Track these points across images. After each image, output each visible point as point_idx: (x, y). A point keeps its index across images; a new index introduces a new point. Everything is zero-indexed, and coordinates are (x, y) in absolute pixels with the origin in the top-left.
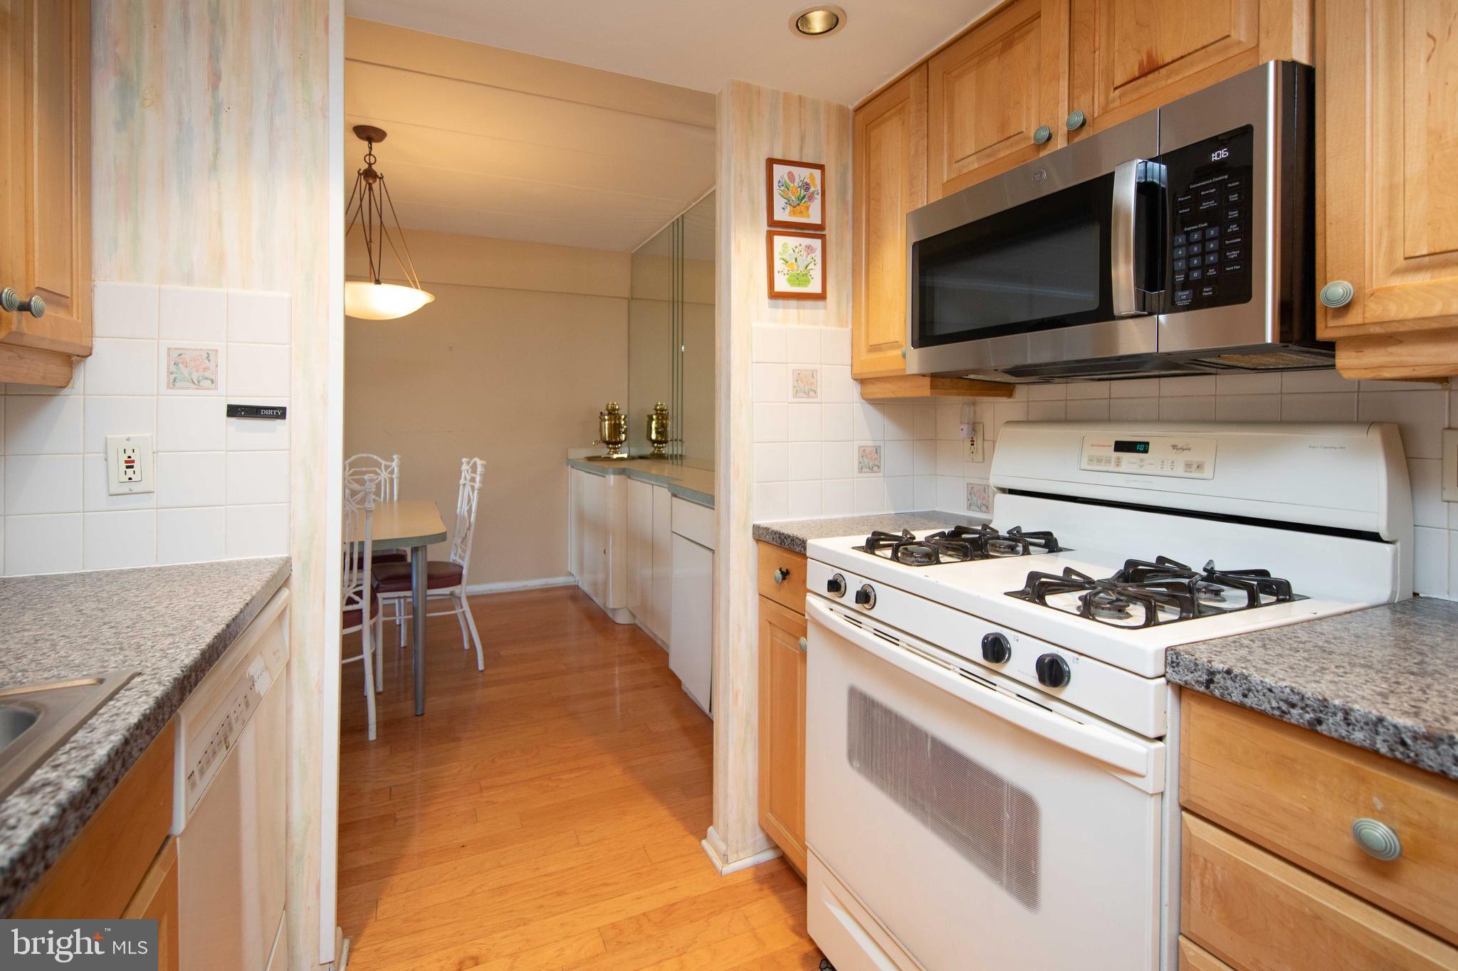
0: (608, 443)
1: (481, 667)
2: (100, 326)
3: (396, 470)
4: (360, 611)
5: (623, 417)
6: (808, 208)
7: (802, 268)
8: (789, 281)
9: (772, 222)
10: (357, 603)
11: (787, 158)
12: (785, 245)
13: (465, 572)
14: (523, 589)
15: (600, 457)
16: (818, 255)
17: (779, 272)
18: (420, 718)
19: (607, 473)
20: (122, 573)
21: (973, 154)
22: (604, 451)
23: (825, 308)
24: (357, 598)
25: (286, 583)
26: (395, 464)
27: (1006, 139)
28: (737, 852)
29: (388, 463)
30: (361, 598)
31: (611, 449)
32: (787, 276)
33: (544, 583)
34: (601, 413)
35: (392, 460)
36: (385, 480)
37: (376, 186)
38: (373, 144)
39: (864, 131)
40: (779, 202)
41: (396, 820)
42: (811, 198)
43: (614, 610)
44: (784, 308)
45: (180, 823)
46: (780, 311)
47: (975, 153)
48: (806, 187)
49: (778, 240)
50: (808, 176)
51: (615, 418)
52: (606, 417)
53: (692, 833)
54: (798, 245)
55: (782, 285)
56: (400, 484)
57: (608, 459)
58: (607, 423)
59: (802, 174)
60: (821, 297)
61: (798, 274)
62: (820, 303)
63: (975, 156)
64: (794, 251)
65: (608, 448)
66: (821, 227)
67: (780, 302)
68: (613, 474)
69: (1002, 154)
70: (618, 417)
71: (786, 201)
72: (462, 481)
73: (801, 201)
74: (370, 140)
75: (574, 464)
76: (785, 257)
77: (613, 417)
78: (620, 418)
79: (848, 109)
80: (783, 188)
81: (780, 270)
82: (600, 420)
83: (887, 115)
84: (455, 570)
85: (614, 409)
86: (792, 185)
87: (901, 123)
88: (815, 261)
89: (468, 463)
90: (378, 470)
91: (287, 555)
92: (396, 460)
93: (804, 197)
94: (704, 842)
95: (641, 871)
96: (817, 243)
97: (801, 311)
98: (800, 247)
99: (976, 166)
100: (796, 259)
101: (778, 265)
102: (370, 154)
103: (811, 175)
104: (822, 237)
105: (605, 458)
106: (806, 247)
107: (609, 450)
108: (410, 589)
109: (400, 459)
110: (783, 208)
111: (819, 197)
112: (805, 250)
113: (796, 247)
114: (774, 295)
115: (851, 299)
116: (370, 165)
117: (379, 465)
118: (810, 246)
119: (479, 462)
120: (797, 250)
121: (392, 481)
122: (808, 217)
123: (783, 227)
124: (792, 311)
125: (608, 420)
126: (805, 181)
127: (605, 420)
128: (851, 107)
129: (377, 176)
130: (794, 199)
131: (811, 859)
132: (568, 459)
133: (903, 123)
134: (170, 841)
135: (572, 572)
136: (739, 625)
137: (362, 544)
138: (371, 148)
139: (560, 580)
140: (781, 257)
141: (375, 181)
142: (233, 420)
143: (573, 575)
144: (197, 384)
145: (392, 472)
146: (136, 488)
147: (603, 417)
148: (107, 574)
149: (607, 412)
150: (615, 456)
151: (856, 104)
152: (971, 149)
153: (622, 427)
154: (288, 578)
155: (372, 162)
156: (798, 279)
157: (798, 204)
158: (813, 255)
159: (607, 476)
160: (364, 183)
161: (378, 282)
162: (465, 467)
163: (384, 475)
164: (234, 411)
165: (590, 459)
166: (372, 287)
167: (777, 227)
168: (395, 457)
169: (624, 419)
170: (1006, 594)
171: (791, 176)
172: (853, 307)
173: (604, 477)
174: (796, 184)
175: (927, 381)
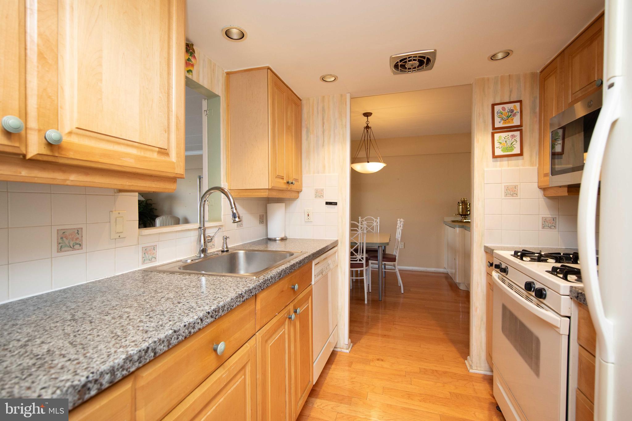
0: (461, 215)
1: (402, 292)
2: (304, 185)
3: (379, 222)
4: (363, 263)
5: (469, 204)
6: (512, 120)
7: (509, 144)
8: (502, 150)
9: (494, 128)
10: (362, 261)
11: (503, 102)
12: (500, 137)
13: (397, 258)
14: (425, 271)
15: (458, 221)
16: (518, 139)
17: (497, 148)
18: (380, 302)
19: (456, 227)
20: (307, 239)
21: (579, 91)
22: (459, 218)
23: (523, 159)
24: (362, 260)
25: (336, 246)
26: (378, 220)
27: (590, 84)
28: (477, 367)
29: (376, 220)
30: (363, 260)
31: (463, 218)
32: (501, 149)
33: (434, 270)
34: (459, 202)
35: (378, 219)
36: (375, 225)
37: (369, 131)
38: (368, 117)
39: (543, 81)
40: (497, 120)
41: (368, 324)
42: (515, 115)
43: (459, 283)
44: (500, 161)
45: (313, 283)
46: (498, 163)
47: (579, 90)
48: (512, 111)
49: (496, 136)
50: (513, 107)
51: (465, 204)
52: (461, 204)
53: (462, 358)
54: (507, 135)
55: (498, 152)
56: (380, 227)
57: (461, 222)
58: (461, 206)
59: (511, 106)
60: (521, 154)
61: (507, 147)
62: (521, 157)
63: (580, 91)
64: (505, 138)
65: (461, 217)
66: (521, 126)
67: (499, 159)
68: (459, 228)
69: (590, 90)
70: (466, 204)
71: (501, 119)
72: (398, 227)
73: (509, 118)
74: (367, 116)
75: (446, 223)
76: (500, 141)
77: (464, 204)
78: (467, 205)
79: (537, 73)
80: (499, 114)
81: (498, 147)
82: (458, 206)
83: (551, 74)
84: (394, 257)
85: (464, 201)
86: (504, 112)
87: (555, 77)
88: (516, 141)
89: (400, 220)
90: (373, 222)
91: (337, 239)
92: (379, 219)
93: (510, 115)
94: (466, 361)
95: (439, 360)
96: (517, 134)
97: (510, 162)
98: (508, 137)
99: (580, 95)
100: (506, 142)
101: (497, 145)
102: (368, 121)
103: (515, 107)
104: (521, 131)
105: (460, 221)
106: (511, 135)
107: (462, 218)
108: (377, 260)
109: (380, 219)
110: (500, 122)
111: (519, 114)
112: (511, 137)
113: (506, 137)
114: (494, 157)
115: (538, 153)
116: (367, 124)
117: (373, 220)
118: (514, 135)
119: (402, 220)
120: (506, 138)
121: (377, 225)
122: (513, 123)
123: (500, 129)
124: (505, 162)
125: (462, 205)
126: (511, 109)
127: (460, 205)
128: (538, 71)
129: (369, 127)
130: (505, 117)
131: (494, 367)
132: (444, 221)
133: (556, 78)
134: (311, 285)
135: (446, 267)
136: (478, 283)
137: (363, 243)
138: (368, 119)
139: (441, 270)
140: (498, 142)
141: (369, 129)
142: (327, 205)
143: (446, 269)
144: (320, 197)
145: (377, 223)
146: (309, 221)
147: (459, 204)
148: (305, 239)
149: (461, 202)
150: (465, 221)
151: (540, 70)
152: (578, 89)
153: (468, 209)
154: (337, 245)
155: (368, 123)
156: (507, 149)
157: (508, 119)
158: (515, 138)
159: (456, 228)
160: (366, 130)
161: (368, 162)
162: (398, 222)
163: (375, 224)
164: (327, 203)
165: (453, 221)
166: (366, 164)
167: (496, 130)
168: (378, 218)
169: (469, 205)
170: (546, 271)
171: (504, 109)
172: (539, 158)
173: (455, 228)
174: (506, 111)
175: (566, 189)
